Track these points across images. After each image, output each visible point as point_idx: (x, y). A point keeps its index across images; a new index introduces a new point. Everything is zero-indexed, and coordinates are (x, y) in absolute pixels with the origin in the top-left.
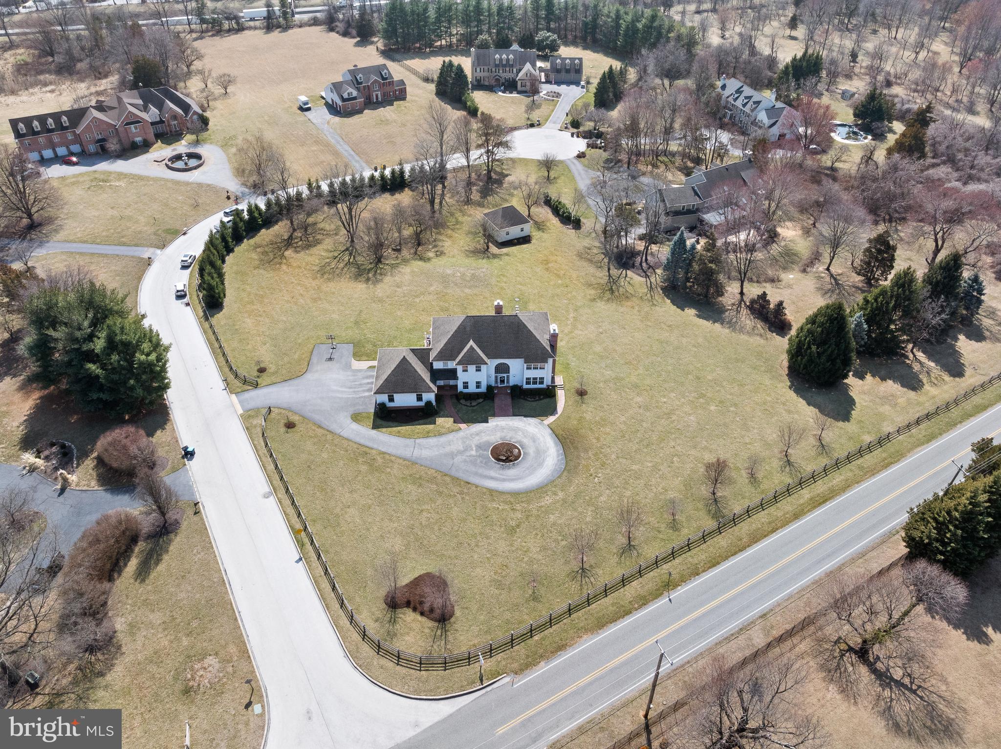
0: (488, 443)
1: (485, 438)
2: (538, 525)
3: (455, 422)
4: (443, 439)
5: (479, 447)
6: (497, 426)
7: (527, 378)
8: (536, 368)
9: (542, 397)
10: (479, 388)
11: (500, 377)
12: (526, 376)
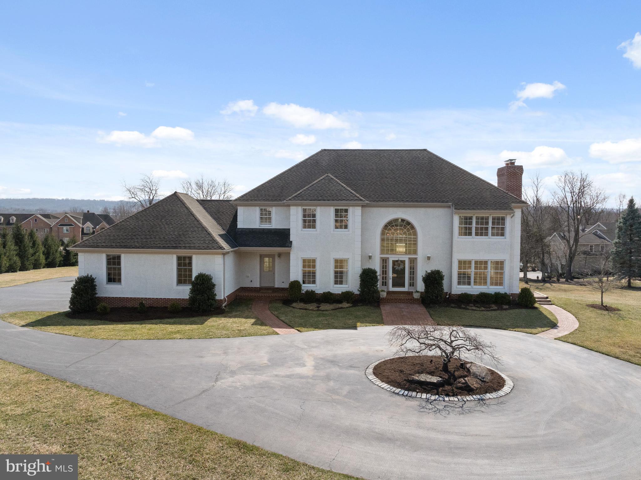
0: (363, 357)
3: (264, 324)
7: (460, 262)
8: (481, 232)
9: (505, 307)
10: (341, 283)
11: (394, 262)
12: (458, 256)
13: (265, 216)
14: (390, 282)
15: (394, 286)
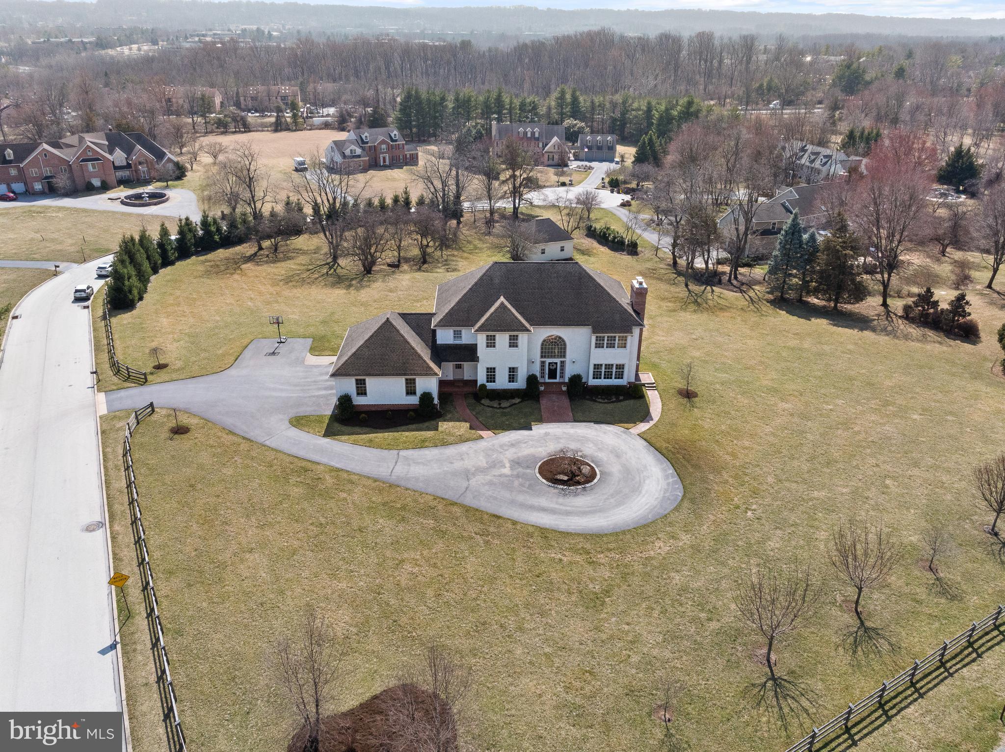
0: (533, 459)
1: (526, 451)
2: (649, 590)
3: (471, 428)
4: (450, 451)
5: (516, 463)
6: (547, 434)
7: (595, 365)
8: (611, 346)
9: (621, 398)
10: (513, 382)
11: (549, 363)
12: (593, 361)
13: (457, 335)
14: (547, 376)
15: (549, 378)
